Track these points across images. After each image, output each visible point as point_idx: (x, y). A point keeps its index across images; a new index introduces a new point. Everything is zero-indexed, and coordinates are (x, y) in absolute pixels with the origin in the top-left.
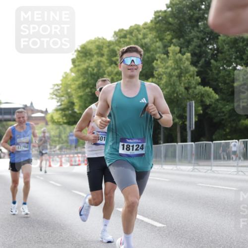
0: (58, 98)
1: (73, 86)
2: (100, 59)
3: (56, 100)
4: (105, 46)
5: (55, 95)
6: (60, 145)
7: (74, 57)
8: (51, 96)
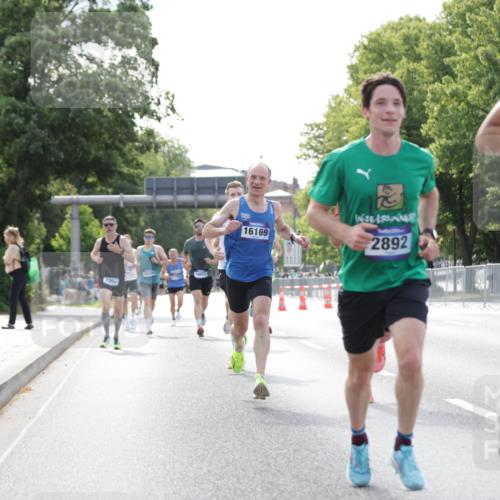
0: (320, 156)
1: (353, 129)
2: (412, 66)
3: (316, 160)
4: (422, 36)
5: (312, 148)
6: (327, 262)
7: (355, 61)
8: (304, 150)
